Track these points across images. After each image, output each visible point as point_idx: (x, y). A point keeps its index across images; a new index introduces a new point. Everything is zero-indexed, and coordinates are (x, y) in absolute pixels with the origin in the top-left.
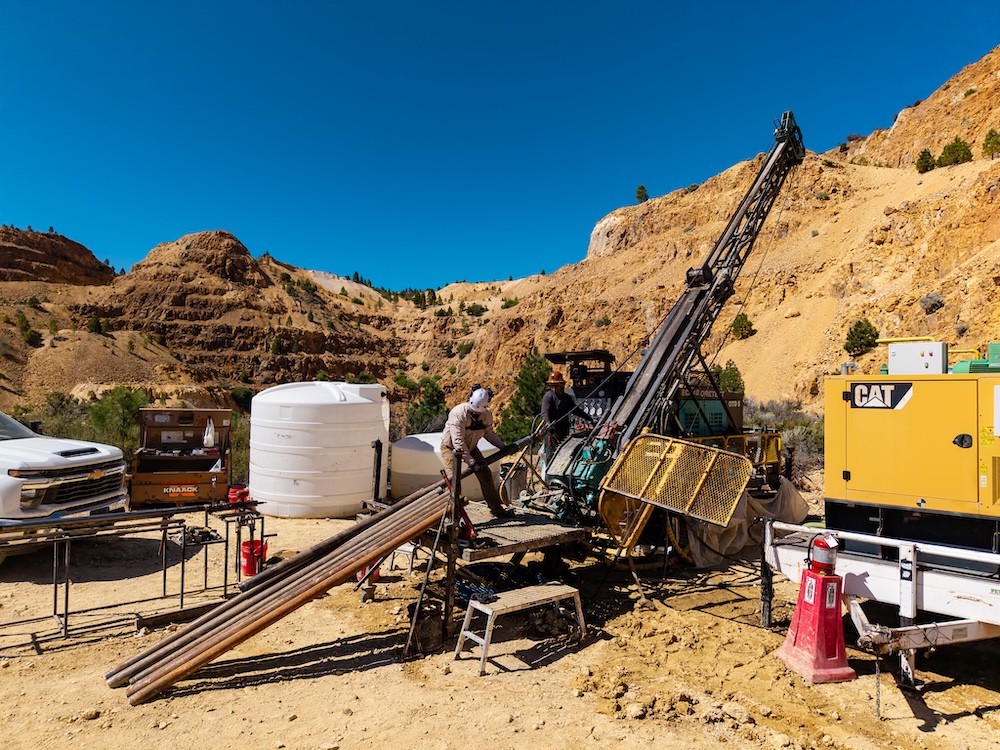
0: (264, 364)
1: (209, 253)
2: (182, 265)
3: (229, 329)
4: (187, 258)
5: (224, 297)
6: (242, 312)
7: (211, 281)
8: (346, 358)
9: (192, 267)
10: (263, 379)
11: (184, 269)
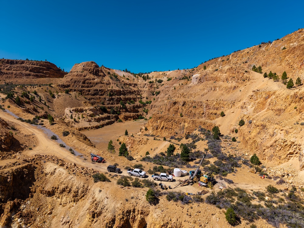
0: (107, 99)
1: (89, 68)
2: (83, 72)
3: (97, 90)
4: (84, 70)
5: (95, 81)
6: (100, 85)
7: (91, 76)
8: (127, 97)
9: (85, 72)
10: (107, 104)
11: (84, 73)
